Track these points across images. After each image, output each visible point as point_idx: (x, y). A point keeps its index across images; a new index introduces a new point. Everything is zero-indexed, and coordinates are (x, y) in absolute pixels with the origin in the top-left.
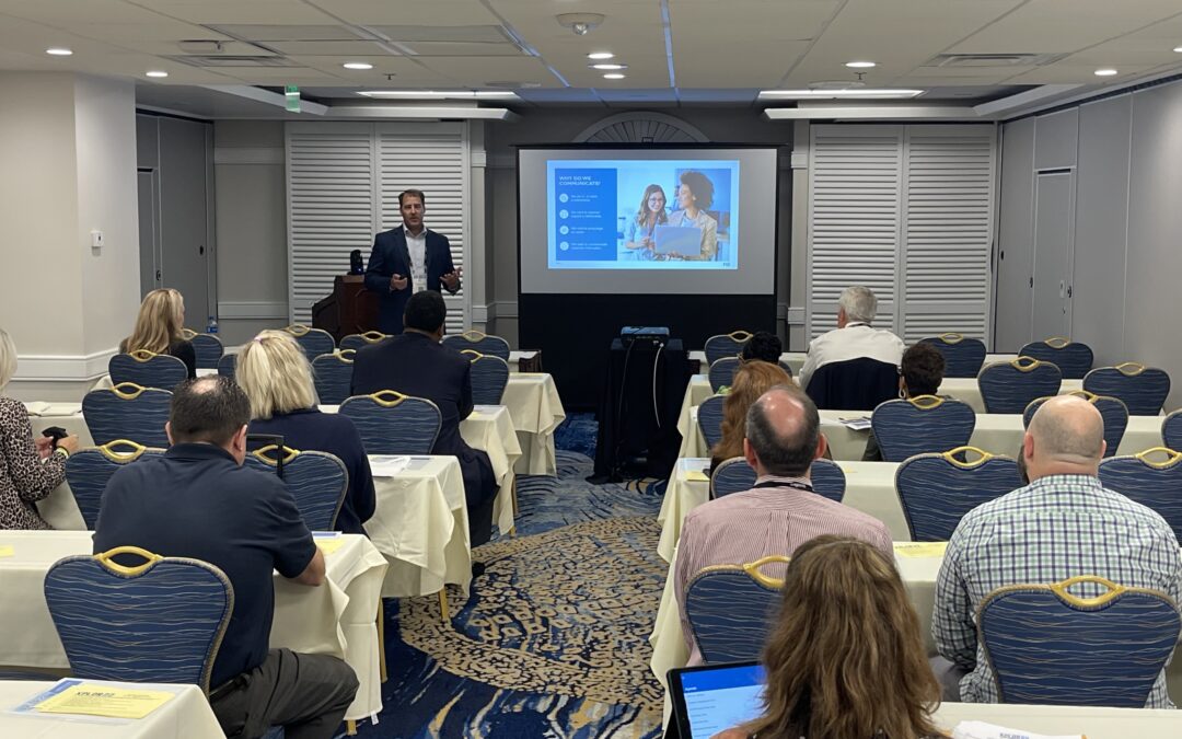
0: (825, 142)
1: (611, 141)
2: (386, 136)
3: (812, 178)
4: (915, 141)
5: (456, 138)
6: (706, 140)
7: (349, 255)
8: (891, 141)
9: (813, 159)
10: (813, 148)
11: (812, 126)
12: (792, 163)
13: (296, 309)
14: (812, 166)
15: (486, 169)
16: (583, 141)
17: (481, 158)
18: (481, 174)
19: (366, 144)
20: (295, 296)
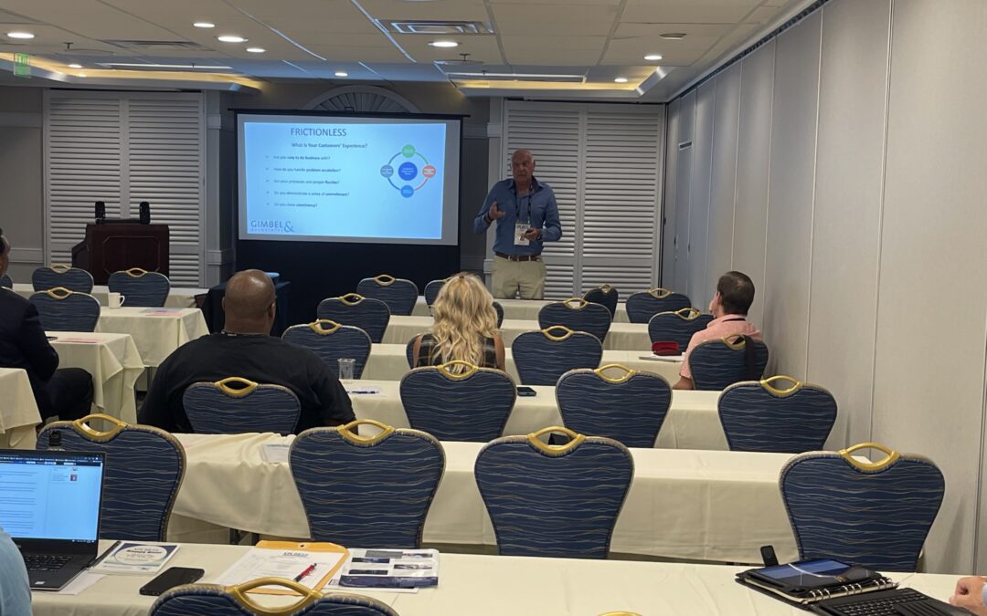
0: (515, 115)
3: (506, 146)
4: (592, 118)
5: (195, 104)
6: (418, 111)
7: (94, 204)
9: (507, 129)
10: (507, 120)
11: (507, 102)
12: (489, 132)
13: (53, 251)
14: (506, 136)
15: (221, 130)
16: (311, 109)
17: (216, 122)
18: (217, 135)
19: (116, 108)
20: (53, 240)
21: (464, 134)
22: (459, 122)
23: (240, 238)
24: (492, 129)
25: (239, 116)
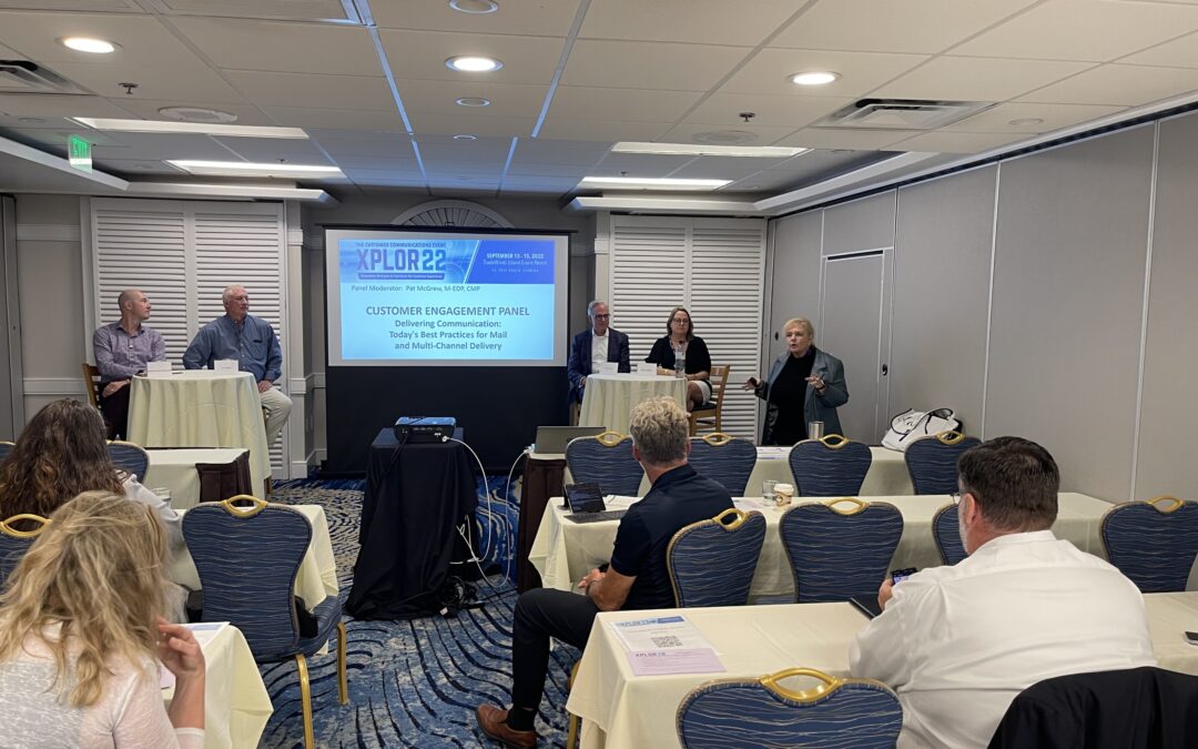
0: (622, 232)
1: (424, 224)
2: (200, 216)
3: (612, 264)
4: (698, 234)
5: (272, 218)
6: (512, 227)
8: (679, 234)
9: (613, 247)
10: (613, 236)
11: (611, 215)
12: (595, 249)
14: (613, 253)
15: (305, 248)
16: (400, 224)
17: (297, 236)
18: (298, 252)
19: (179, 223)
21: (573, 252)
22: (566, 238)
23: (330, 364)
24: (600, 245)
25: (327, 231)
